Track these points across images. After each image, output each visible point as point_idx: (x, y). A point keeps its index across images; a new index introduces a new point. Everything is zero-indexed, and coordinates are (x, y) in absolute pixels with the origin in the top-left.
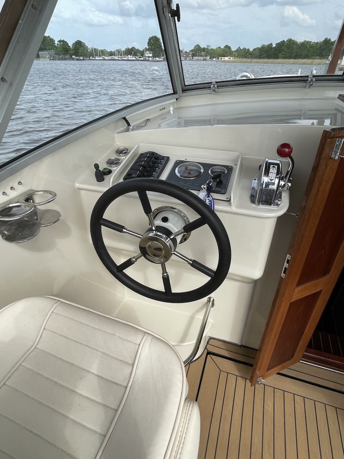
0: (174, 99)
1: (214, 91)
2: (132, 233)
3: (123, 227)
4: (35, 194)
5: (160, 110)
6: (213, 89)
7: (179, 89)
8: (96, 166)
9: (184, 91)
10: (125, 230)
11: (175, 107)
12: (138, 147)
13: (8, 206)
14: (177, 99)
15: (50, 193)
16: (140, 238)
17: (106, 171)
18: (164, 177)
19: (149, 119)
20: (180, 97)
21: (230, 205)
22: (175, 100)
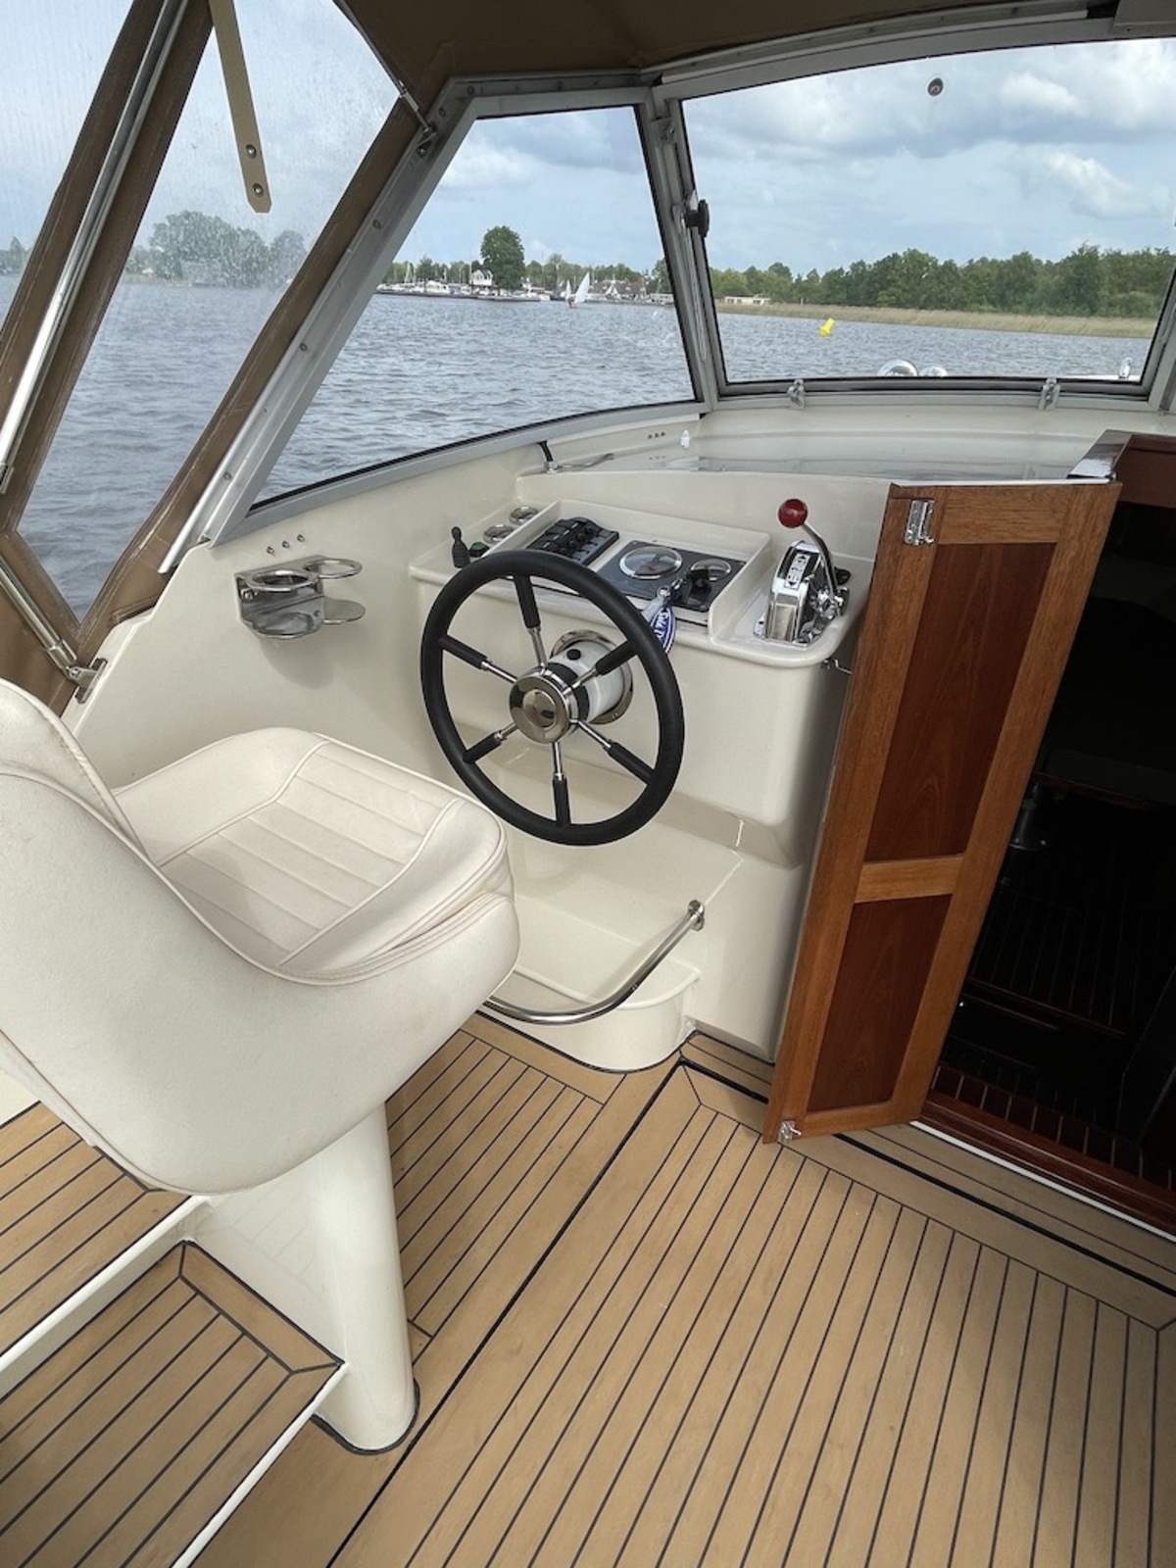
0: (696, 412)
1: (796, 400)
2: (500, 672)
3: (484, 658)
4: (323, 564)
5: (650, 437)
6: (794, 395)
7: (709, 390)
8: (457, 533)
9: (722, 396)
10: (487, 665)
11: (696, 435)
12: (557, 507)
13: (272, 573)
14: (702, 415)
15: (352, 564)
16: (512, 682)
17: (479, 548)
18: (596, 567)
19: (611, 454)
20: (713, 411)
21: (707, 633)
22: (698, 418)
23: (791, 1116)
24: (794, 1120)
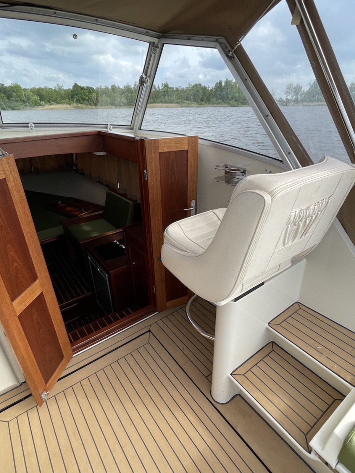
23: (42, 391)
24: (44, 391)
